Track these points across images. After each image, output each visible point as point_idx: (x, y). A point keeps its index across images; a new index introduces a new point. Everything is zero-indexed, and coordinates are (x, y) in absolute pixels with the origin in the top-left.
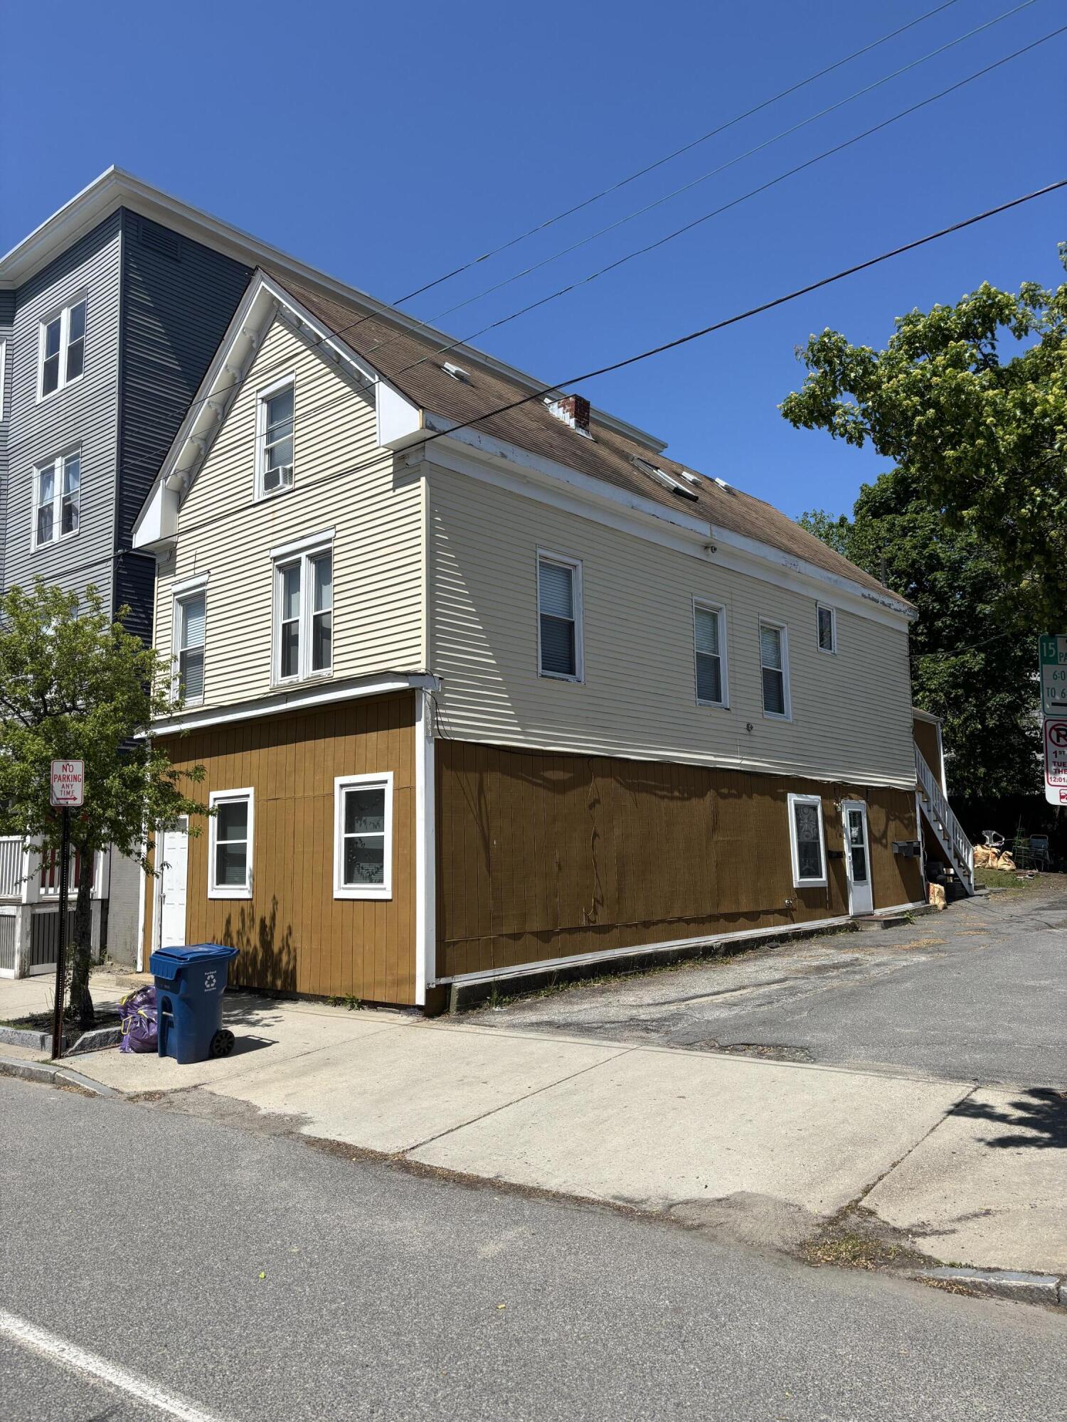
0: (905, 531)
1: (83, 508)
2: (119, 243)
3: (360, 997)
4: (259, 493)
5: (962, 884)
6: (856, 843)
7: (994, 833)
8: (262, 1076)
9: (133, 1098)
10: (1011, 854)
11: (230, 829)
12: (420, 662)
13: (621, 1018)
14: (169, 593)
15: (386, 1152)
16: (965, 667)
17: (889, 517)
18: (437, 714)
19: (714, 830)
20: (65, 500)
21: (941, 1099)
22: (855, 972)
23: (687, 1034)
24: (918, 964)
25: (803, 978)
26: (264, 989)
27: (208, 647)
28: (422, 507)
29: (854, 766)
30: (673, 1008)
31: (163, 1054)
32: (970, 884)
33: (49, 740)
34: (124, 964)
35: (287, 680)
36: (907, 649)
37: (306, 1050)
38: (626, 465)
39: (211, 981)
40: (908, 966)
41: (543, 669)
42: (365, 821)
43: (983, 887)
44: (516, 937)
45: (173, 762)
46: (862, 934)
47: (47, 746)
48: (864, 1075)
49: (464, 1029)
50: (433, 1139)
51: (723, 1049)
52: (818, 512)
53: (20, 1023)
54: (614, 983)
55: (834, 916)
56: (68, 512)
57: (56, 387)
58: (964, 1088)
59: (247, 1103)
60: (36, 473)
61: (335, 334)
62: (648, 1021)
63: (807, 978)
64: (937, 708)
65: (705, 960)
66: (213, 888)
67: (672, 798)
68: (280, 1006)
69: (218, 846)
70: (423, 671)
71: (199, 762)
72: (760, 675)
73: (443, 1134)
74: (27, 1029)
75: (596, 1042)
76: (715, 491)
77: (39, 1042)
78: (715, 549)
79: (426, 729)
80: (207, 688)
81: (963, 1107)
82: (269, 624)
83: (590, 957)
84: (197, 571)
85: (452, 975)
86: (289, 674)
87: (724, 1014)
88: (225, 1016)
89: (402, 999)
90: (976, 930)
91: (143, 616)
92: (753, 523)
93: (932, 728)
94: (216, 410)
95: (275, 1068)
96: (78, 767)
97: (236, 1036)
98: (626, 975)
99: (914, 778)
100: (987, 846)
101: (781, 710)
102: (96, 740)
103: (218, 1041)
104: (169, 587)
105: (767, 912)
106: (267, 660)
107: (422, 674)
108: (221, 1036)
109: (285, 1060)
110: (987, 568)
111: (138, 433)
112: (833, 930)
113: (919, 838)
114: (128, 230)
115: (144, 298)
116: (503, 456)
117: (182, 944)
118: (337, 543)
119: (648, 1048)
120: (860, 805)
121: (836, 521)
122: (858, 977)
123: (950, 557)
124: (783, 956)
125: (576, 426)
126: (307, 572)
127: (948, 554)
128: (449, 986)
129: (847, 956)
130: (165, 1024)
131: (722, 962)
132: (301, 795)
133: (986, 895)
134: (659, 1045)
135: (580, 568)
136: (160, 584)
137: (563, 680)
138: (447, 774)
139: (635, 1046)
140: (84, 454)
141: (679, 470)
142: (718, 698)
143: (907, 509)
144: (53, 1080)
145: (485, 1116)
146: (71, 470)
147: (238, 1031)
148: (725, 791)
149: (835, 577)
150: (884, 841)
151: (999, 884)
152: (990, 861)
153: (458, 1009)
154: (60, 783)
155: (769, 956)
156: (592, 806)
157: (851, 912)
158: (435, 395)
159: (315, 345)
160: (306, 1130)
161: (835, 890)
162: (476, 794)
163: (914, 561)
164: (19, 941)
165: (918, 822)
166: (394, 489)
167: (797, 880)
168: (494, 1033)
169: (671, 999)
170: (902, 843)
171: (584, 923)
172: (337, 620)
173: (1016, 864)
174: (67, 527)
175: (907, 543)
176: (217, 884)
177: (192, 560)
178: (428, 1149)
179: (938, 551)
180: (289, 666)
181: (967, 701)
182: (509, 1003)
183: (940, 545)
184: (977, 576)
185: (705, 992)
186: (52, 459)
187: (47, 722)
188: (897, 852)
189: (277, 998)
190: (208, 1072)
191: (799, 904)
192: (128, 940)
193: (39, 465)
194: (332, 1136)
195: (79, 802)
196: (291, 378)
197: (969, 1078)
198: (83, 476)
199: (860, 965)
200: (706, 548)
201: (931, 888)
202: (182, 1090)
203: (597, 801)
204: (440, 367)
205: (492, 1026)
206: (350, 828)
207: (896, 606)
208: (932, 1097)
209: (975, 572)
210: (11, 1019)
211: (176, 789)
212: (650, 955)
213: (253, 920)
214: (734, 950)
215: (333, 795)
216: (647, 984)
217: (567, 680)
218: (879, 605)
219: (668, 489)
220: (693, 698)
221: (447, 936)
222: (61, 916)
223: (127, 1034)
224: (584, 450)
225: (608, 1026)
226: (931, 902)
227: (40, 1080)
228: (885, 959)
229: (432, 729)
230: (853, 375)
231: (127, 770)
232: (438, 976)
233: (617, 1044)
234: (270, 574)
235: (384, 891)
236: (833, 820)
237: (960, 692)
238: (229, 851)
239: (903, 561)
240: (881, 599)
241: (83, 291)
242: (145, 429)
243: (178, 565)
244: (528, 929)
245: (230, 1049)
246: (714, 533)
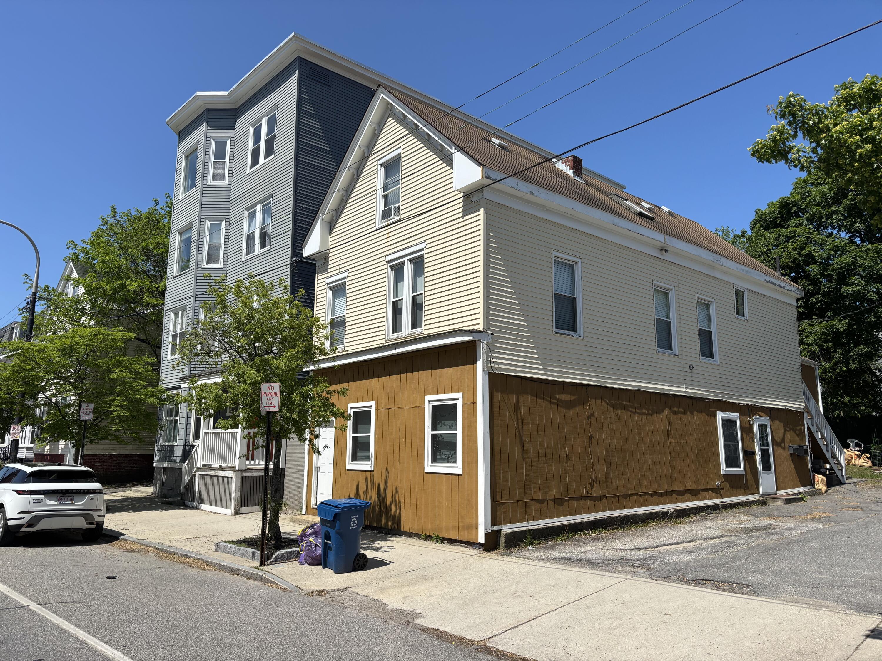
0: (787, 239)
1: (272, 234)
2: (296, 78)
3: (442, 535)
4: (379, 222)
5: (837, 476)
6: (763, 445)
7: (856, 441)
8: (386, 584)
9: (309, 594)
10: (868, 455)
11: (360, 427)
12: (479, 324)
13: (615, 557)
14: (324, 283)
15: (473, 639)
16: (833, 328)
17: (777, 230)
18: (491, 357)
19: (668, 435)
20: (262, 229)
21: (859, 626)
22: (772, 534)
23: (663, 570)
24: (817, 530)
25: (736, 536)
26: (381, 528)
27: (347, 316)
28: (482, 227)
29: (761, 394)
30: (648, 552)
31: (325, 567)
32: (843, 476)
33: (258, 371)
34: (294, 508)
35: (395, 335)
36: (796, 316)
37: (412, 568)
38: (607, 198)
39: (354, 522)
40: (810, 531)
41: (556, 328)
42: (444, 424)
43: (851, 478)
44: (541, 501)
45: (330, 385)
46: (770, 507)
47: (258, 375)
48: (798, 607)
49: (511, 560)
50: (502, 633)
51: (690, 582)
52: (725, 228)
53: (239, 542)
54: (605, 534)
55: (749, 494)
56: (264, 236)
57: (258, 163)
58: (874, 619)
59: (379, 601)
60: (246, 214)
61: (430, 123)
62: (633, 560)
63: (739, 536)
64: (813, 356)
65: (663, 520)
66: (349, 464)
67: (641, 414)
68: (391, 539)
69: (353, 437)
70: (481, 329)
71: (346, 385)
72: (697, 333)
73: (509, 630)
74: (244, 546)
75: (601, 573)
76: (663, 214)
77: (251, 555)
78: (667, 251)
79: (483, 366)
80: (347, 341)
81: (876, 632)
82: (384, 301)
83: (588, 516)
84: (341, 270)
85: (501, 524)
86: (396, 332)
87: (686, 558)
88: (362, 544)
89: (470, 539)
90: (853, 507)
91: (307, 297)
92: (689, 234)
93: (812, 369)
94: (353, 172)
95: (394, 579)
96: (276, 387)
97: (368, 557)
98: (612, 529)
99: (802, 402)
100: (851, 449)
101: (711, 356)
102: (286, 371)
103: (358, 560)
104: (324, 280)
105: (704, 490)
106: (384, 324)
107: (481, 332)
108: (360, 557)
109: (398, 575)
110: (848, 262)
111: (307, 189)
112: (750, 504)
113: (807, 444)
114: (302, 70)
115: (310, 109)
116: (532, 193)
117: (331, 498)
118: (427, 251)
119: (637, 578)
120: (765, 420)
121: (739, 233)
122: (775, 537)
123: (821, 255)
124: (717, 520)
125: (574, 174)
126: (408, 269)
127: (820, 253)
128: (499, 531)
129: (763, 522)
130: (326, 548)
131: (676, 522)
132: (404, 406)
133: (854, 483)
134: (644, 577)
135: (580, 264)
136: (319, 278)
137: (569, 335)
138: (497, 395)
139: (629, 577)
140: (273, 202)
141: (639, 202)
142: (670, 348)
143: (789, 225)
144: (261, 579)
145: (534, 619)
146: (266, 211)
147: (369, 554)
148: (676, 409)
149: (746, 269)
150: (783, 445)
151: (862, 476)
152: (853, 460)
153: (505, 547)
154: (266, 397)
155: (707, 519)
156: (589, 418)
157: (761, 492)
158: (489, 158)
159: (414, 130)
160: (419, 621)
161: (750, 476)
162: (514, 408)
163: (795, 259)
164: (234, 493)
165: (806, 432)
166: (463, 217)
167: (724, 469)
168: (531, 563)
169: (646, 546)
170: (796, 446)
171: (584, 494)
172: (427, 298)
173: (873, 463)
174: (263, 245)
175: (790, 246)
176: (352, 461)
177: (338, 263)
178: (501, 639)
179: (812, 252)
180: (396, 327)
181: (835, 351)
182: (538, 544)
183: (814, 248)
184: (841, 268)
185: (669, 543)
186: (255, 205)
187: (257, 360)
188: (792, 452)
189: (389, 534)
190: (353, 580)
191: (725, 485)
192: (297, 494)
193: (247, 209)
194: (436, 627)
195: (277, 409)
196: (399, 151)
197: (875, 612)
198: (273, 214)
199: (775, 529)
200: (661, 250)
201: (816, 478)
202: (338, 590)
203: (592, 415)
204: (489, 141)
205: (529, 559)
206: (434, 428)
207: (788, 287)
208: (851, 624)
209: (840, 265)
210: (234, 540)
211: (331, 401)
212: (627, 516)
213: (373, 484)
214: (683, 514)
215: (424, 407)
216: (628, 535)
217: (572, 336)
218: (777, 287)
219: (635, 213)
220: (654, 348)
221: (498, 499)
222: (266, 478)
223: (303, 553)
224: (581, 190)
225: (607, 562)
226: (817, 487)
227: (254, 579)
228: (792, 525)
229: (487, 366)
230: (811, 122)
231: (304, 389)
232: (493, 525)
233: (615, 575)
234: (385, 271)
235: (457, 468)
236: (747, 430)
237: (831, 345)
238: (360, 440)
239: (787, 258)
240: (778, 283)
241: (275, 107)
242: (311, 187)
243: (329, 267)
244: (548, 497)
245: (365, 565)
246: (667, 240)
